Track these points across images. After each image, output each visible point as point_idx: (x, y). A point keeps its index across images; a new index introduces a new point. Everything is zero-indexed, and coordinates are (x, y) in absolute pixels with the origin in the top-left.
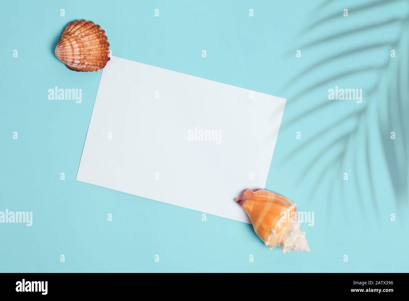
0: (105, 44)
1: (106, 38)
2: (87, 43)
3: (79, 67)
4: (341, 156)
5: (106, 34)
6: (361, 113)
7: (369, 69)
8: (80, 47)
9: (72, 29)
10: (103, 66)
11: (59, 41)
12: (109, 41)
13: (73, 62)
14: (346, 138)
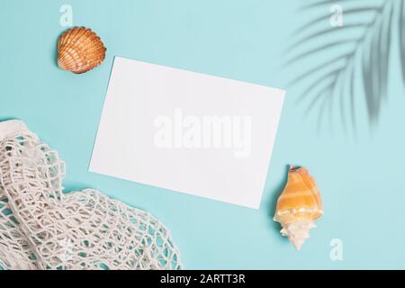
0: (96, 38)
1: (95, 34)
2: (81, 45)
3: (84, 68)
4: (332, 86)
5: (93, 31)
6: (350, 56)
7: (359, 25)
8: (77, 51)
9: (63, 41)
10: (103, 57)
11: (58, 56)
12: (98, 35)
13: (77, 66)
14: (337, 72)
